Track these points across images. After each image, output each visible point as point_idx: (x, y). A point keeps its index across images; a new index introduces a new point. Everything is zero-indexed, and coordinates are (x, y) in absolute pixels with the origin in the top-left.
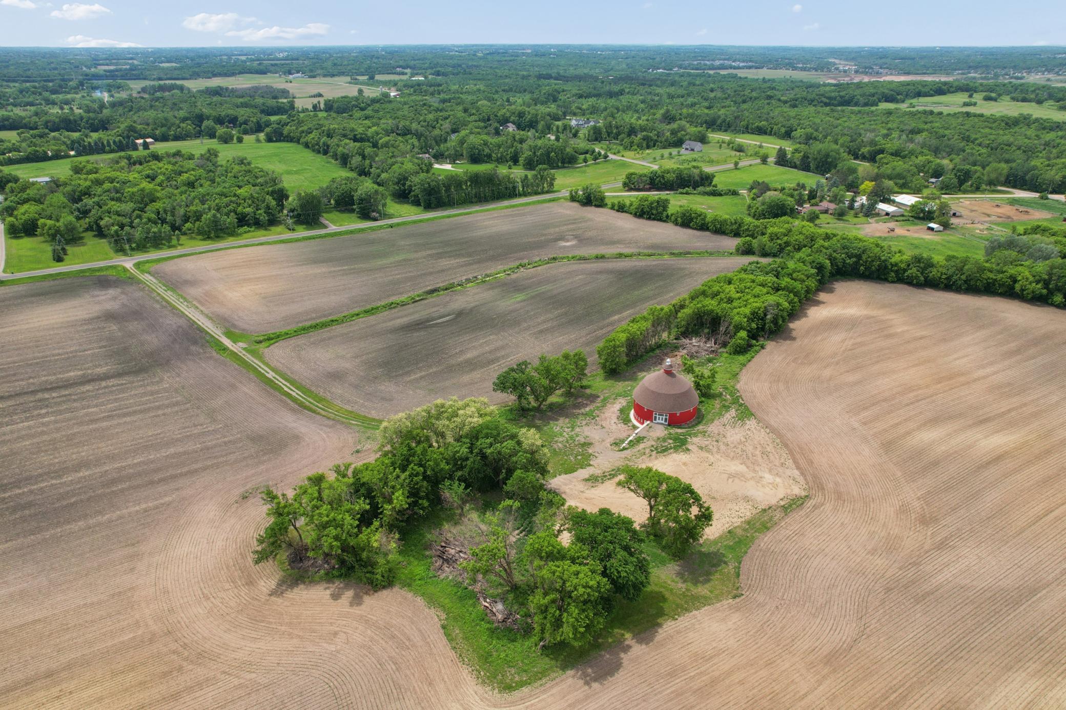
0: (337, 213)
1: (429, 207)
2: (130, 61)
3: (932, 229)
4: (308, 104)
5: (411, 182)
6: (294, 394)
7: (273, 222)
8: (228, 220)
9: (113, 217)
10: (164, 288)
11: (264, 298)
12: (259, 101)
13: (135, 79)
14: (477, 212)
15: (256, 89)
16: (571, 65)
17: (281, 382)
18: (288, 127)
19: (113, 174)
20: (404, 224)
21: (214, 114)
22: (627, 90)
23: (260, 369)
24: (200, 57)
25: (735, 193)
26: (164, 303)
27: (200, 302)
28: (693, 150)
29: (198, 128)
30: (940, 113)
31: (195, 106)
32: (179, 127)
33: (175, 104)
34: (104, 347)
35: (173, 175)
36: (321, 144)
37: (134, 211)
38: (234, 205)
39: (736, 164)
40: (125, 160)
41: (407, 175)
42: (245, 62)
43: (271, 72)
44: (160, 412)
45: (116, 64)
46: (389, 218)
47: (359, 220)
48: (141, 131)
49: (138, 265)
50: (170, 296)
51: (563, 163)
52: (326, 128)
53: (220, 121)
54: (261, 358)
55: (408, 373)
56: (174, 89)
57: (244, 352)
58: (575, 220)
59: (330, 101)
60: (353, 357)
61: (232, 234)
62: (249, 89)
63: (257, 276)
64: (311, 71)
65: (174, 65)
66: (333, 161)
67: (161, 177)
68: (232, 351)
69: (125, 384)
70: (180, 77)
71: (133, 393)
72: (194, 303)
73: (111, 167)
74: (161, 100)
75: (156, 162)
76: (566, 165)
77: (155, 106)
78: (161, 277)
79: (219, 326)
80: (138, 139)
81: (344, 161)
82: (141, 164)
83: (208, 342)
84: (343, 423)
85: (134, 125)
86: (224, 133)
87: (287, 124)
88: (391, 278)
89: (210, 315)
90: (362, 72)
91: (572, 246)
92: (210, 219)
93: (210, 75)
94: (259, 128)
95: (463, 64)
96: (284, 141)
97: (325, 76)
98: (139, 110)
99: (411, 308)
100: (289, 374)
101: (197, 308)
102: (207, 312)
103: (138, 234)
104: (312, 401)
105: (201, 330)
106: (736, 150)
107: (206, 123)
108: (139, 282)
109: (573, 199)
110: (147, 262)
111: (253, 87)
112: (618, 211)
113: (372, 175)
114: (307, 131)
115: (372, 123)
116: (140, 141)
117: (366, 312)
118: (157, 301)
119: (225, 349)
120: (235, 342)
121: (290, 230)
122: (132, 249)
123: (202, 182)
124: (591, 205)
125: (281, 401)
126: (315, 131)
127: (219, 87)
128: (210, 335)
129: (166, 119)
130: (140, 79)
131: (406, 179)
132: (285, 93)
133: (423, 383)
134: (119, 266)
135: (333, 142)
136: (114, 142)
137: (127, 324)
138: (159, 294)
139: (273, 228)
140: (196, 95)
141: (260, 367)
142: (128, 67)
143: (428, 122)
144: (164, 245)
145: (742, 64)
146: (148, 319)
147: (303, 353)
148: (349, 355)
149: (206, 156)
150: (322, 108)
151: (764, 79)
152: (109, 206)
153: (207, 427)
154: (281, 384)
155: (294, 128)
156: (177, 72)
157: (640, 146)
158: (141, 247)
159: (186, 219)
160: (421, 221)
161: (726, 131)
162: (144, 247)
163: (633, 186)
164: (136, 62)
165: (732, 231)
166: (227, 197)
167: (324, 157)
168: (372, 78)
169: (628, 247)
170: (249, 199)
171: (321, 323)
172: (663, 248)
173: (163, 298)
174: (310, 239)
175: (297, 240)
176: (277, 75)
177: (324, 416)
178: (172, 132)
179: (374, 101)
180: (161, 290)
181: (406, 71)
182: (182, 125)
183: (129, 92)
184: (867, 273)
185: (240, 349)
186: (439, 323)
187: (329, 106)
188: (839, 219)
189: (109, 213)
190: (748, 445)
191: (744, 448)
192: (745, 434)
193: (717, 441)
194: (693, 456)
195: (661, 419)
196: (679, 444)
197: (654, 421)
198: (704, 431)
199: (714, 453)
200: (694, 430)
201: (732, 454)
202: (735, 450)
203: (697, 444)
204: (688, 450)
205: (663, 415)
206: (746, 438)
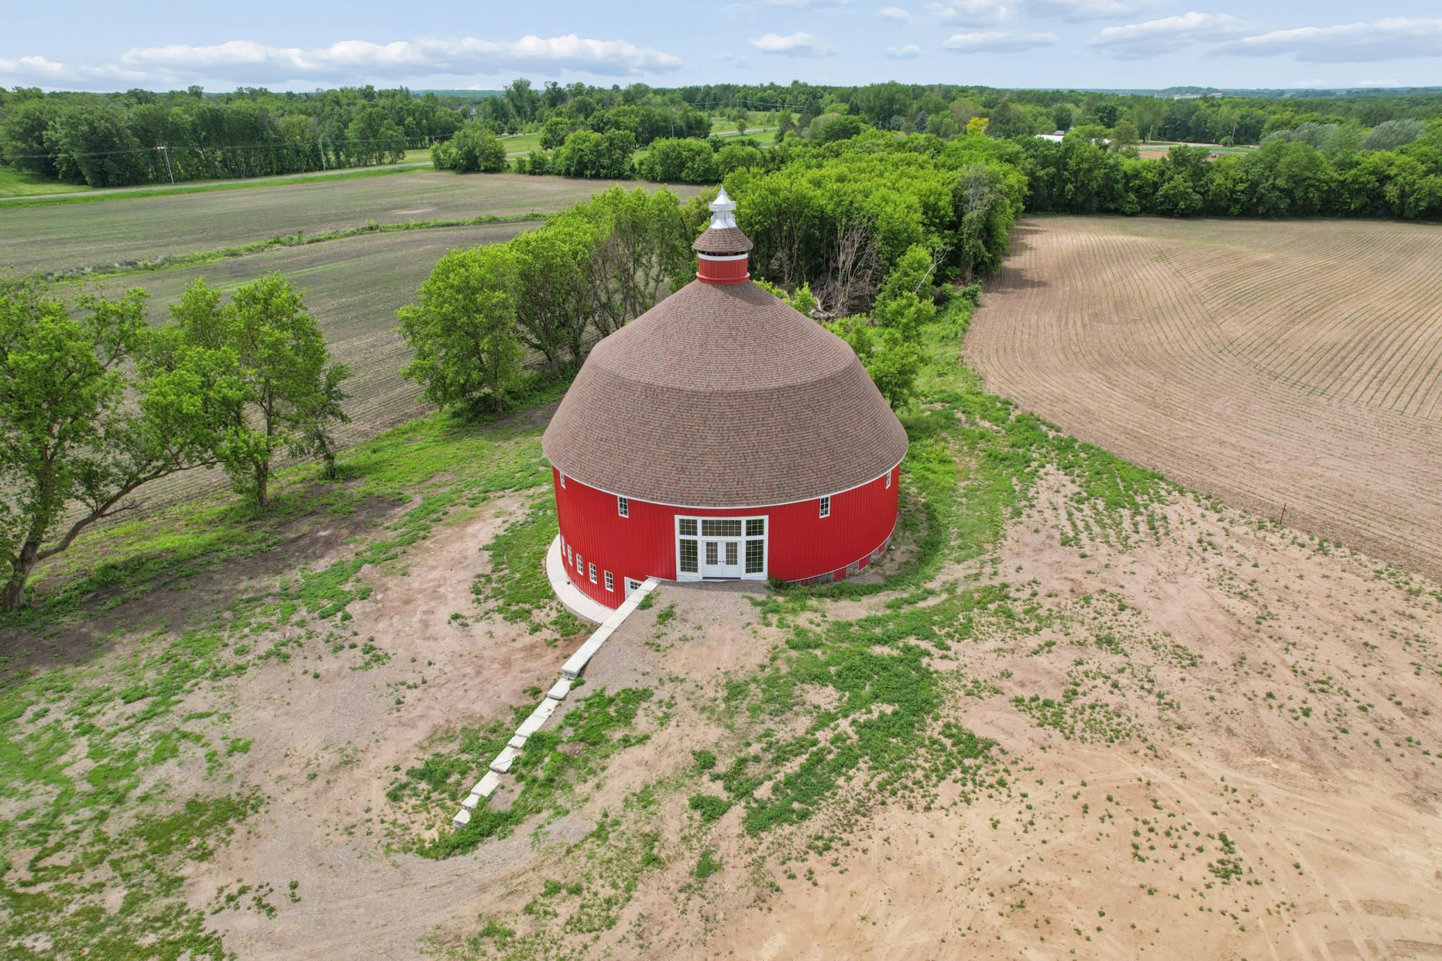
39: (741, 129)
58: (441, 188)
91: (423, 214)
112: (532, 173)
124: (479, 171)
169: (553, 209)
190: (1306, 639)
191: (1305, 665)
192: (1213, 573)
193: (1106, 642)
194: (1037, 796)
195: (722, 553)
196: (888, 709)
197: (682, 576)
198: (989, 590)
199: (1158, 736)
200: (931, 593)
201: (1275, 724)
202: (1260, 686)
203: (1005, 684)
204: (974, 746)
205: (734, 529)
206: (1243, 596)
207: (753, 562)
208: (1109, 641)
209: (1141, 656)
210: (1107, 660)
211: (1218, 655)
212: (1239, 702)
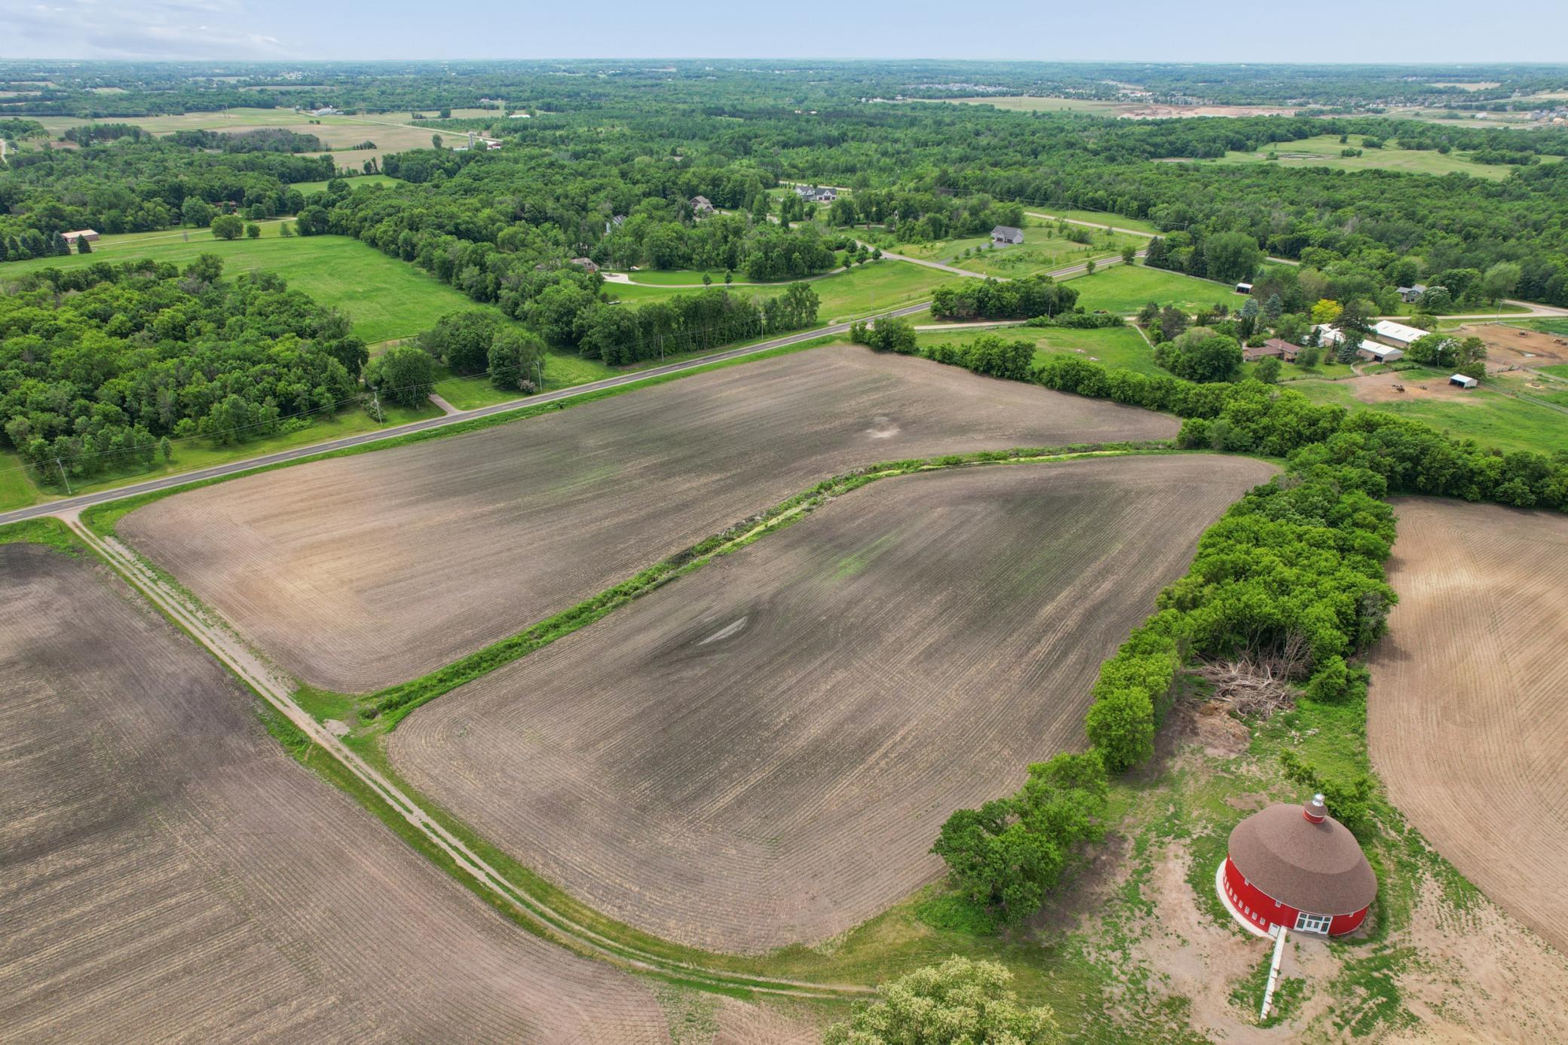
0: (456, 380)
1: (616, 362)
2: (42, 84)
3: (1461, 384)
4: (355, 161)
5: (581, 318)
6: (481, 876)
7: (344, 405)
8: (262, 411)
9: (32, 414)
10: (149, 573)
11: (360, 591)
12: (274, 158)
13: (52, 115)
14: (701, 370)
15: (263, 135)
16: (745, 92)
17: (445, 840)
18: (337, 210)
19: (27, 312)
20: (582, 399)
21: (202, 185)
22: (850, 134)
23: (390, 802)
24: (158, 78)
25: (1117, 323)
26: (154, 616)
27: (229, 609)
28: (1010, 241)
29: (175, 210)
30: (1341, 173)
31: (166, 168)
32: (142, 209)
33: (129, 164)
34: (28, 750)
35: (142, 312)
36: (400, 242)
37: (73, 398)
38: (271, 379)
39: (1091, 266)
40: (49, 282)
41: (572, 306)
42: (235, 87)
43: (281, 104)
44: (178, 963)
45: (18, 89)
46: (553, 389)
47: (499, 395)
48: (73, 215)
49: (88, 517)
50: (162, 594)
51: (811, 267)
52: (406, 214)
53: (212, 196)
54: (381, 763)
55: (706, 790)
56: (122, 135)
57: (346, 750)
58: (875, 381)
59: (392, 157)
60: (580, 749)
61: (270, 434)
62: (253, 135)
63: (336, 534)
64: (348, 104)
65: (118, 91)
66: (424, 271)
67: (119, 317)
68: (318, 748)
69: (84, 868)
70: (131, 111)
71: (103, 899)
72: (218, 612)
73: (22, 297)
74: (103, 155)
75: (107, 284)
76: (816, 271)
77: (92, 167)
78: (140, 544)
79: (280, 674)
80: (67, 231)
81: (446, 273)
82: (79, 288)
83: (262, 722)
84: (616, 969)
85: (59, 205)
86: (225, 221)
87: (333, 204)
88: (594, 527)
89: (256, 644)
90: (429, 106)
91: (894, 440)
92: (227, 411)
93: (181, 109)
94: (282, 208)
95: (582, 91)
96: (329, 233)
97: (370, 111)
98: (65, 173)
99: (655, 605)
100: (455, 810)
101: (225, 625)
102: (248, 638)
103: (85, 448)
104: (527, 897)
105: (244, 689)
106: (1075, 240)
107: (188, 202)
108: (95, 559)
109: (858, 338)
110: (109, 507)
111: (258, 133)
112: (941, 362)
113: (501, 302)
114: (372, 220)
115: (481, 201)
116: (71, 235)
117: (571, 617)
118: (138, 611)
119: (303, 741)
120: (320, 721)
121: (378, 421)
122: (74, 477)
123: (200, 323)
124: (892, 351)
125: (455, 898)
126: (386, 219)
127: (200, 131)
128: (265, 701)
129: (116, 195)
130: (62, 115)
131: (572, 313)
132: (312, 143)
133: (750, 821)
134: (48, 520)
135: (422, 238)
136: (24, 241)
137: (76, 679)
138: (142, 592)
139: (344, 418)
140: (162, 145)
141: (388, 792)
142: (39, 93)
143: (573, 199)
144: (139, 464)
145: (991, 90)
146: (122, 662)
147: (470, 741)
148: (568, 744)
149: (199, 270)
150: (379, 169)
151: (1034, 113)
152: (23, 389)
153: (299, 1009)
154: (444, 846)
155: (348, 212)
156: (125, 104)
157: (924, 235)
158: (93, 473)
159: (180, 410)
160: (610, 393)
161: (1041, 205)
162: (99, 471)
163: (947, 313)
164: (51, 86)
165: (1153, 401)
166: (254, 364)
167: (410, 264)
168: (446, 115)
169: (991, 438)
170: (297, 365)
171: (488, 652)
172: (1052, 438)
173: (151, 602)
174: (418, 439)
175: (396, 444)
176: (293, 110)
177: (566, 947)
178: (130, 218)
179: (466, 158)
180: (144, 580)
181: (497, 103)
182: (146, 205)
183: (44, 139)
184: (1429, 487)
185: (335, 741)
186: (719, 642)
187: (392, 168)
188: (1304, 370)
189: (23, 404)
190: (1531, 995)
191: (1528, 1006)
192: (1499, 955)
193: (1455, 982)
194: (1436, 1039)
195: (1313, 925)
196: (1385, 1000)
197: (1296, 928)
198: (1409, 949)
199: (1474, 1025)
200: (1386, 947)
201: (1514, 1027)
202: (1510, 1011)
203: (1420, 995)
204: (1413, 1018)
205: (1321, 919)
206: (1510, 969)
207: (1324, 928)
208: (1457, 982)
209: (1469, 991)
210: (1455, 990)
211: (1497, 996)
212: (1502, 1017)
